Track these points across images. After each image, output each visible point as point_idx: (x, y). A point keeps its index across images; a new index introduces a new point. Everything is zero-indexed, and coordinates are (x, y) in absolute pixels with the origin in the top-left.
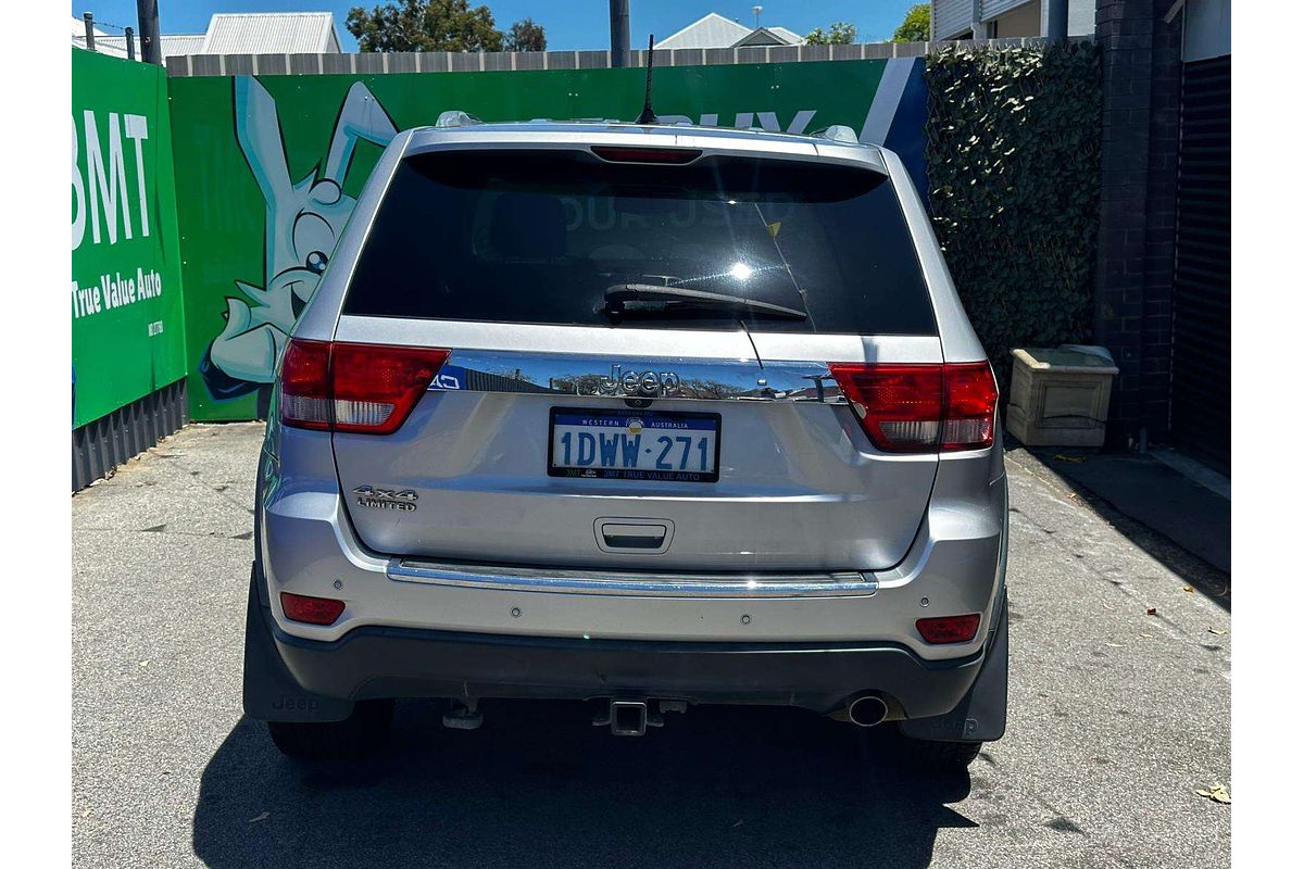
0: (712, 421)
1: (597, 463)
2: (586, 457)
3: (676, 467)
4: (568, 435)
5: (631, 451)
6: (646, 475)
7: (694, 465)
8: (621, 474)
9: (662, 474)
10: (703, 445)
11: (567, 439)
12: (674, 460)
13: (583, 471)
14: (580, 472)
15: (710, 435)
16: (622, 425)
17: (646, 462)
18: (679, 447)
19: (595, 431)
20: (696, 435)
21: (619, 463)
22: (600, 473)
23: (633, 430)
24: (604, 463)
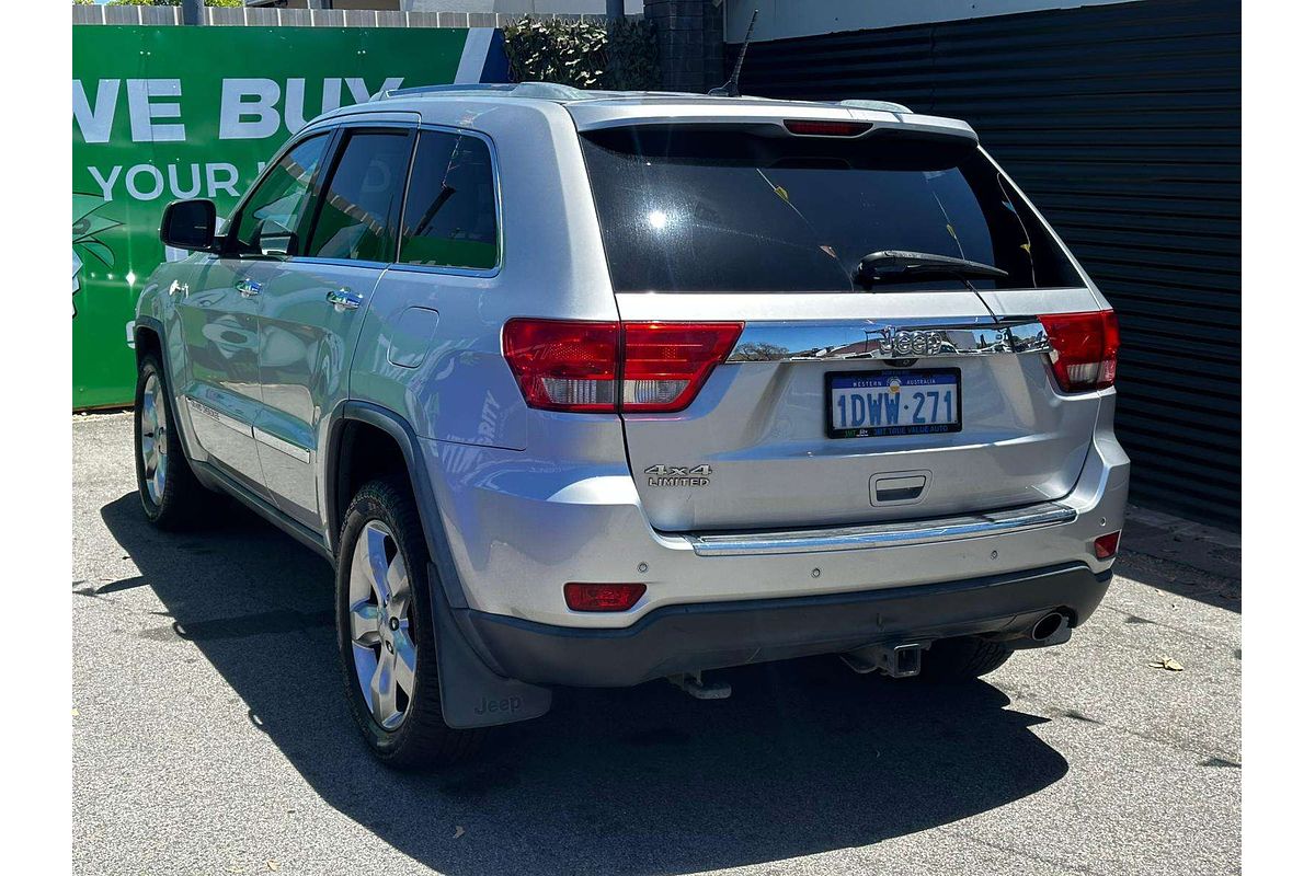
0: (953, 375)
1: (867, 423)
2: (858, 417)
3: (928, 421)
4: (843, 397)
5: (893, 408)
6: (907, 430)
7: (942, 418)
8: (888, 432)
9: (918, 428)
10: (947, 399)
11: (842, 402)
12: (926, 415)
13: (858, 431)
14: (855, 433)
15: (952, 387)
16: (884, 385)
17: (905, 418)
18: (930, 401)
19: (863, 392)
20: (942, 389)
21: (884, 422)
22: (871, 432)
23: (894, 389)
24: (872, 422)
